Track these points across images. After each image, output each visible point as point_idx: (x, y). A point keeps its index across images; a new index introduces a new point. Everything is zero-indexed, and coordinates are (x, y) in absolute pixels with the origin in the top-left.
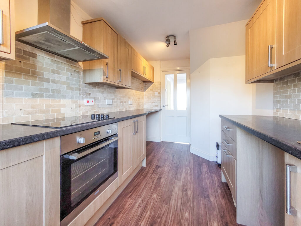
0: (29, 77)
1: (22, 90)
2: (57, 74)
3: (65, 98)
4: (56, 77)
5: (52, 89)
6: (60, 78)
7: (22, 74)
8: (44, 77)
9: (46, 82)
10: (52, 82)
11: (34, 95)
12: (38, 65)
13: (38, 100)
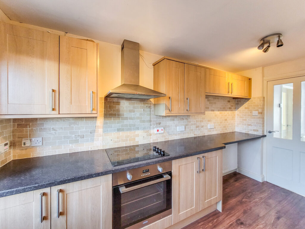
0: (116, 118)
1: (112, 128)
2: (133, 112)
3: (139, 130)
4: (132, 115)
5: (129, 124)
6: (135, 115)
7: (112, 118)
8: (125, 116)
9: (126, 120)
10: (129, 119)
11: (119, 130)
12: (121, 109)
13: (121, 133)
